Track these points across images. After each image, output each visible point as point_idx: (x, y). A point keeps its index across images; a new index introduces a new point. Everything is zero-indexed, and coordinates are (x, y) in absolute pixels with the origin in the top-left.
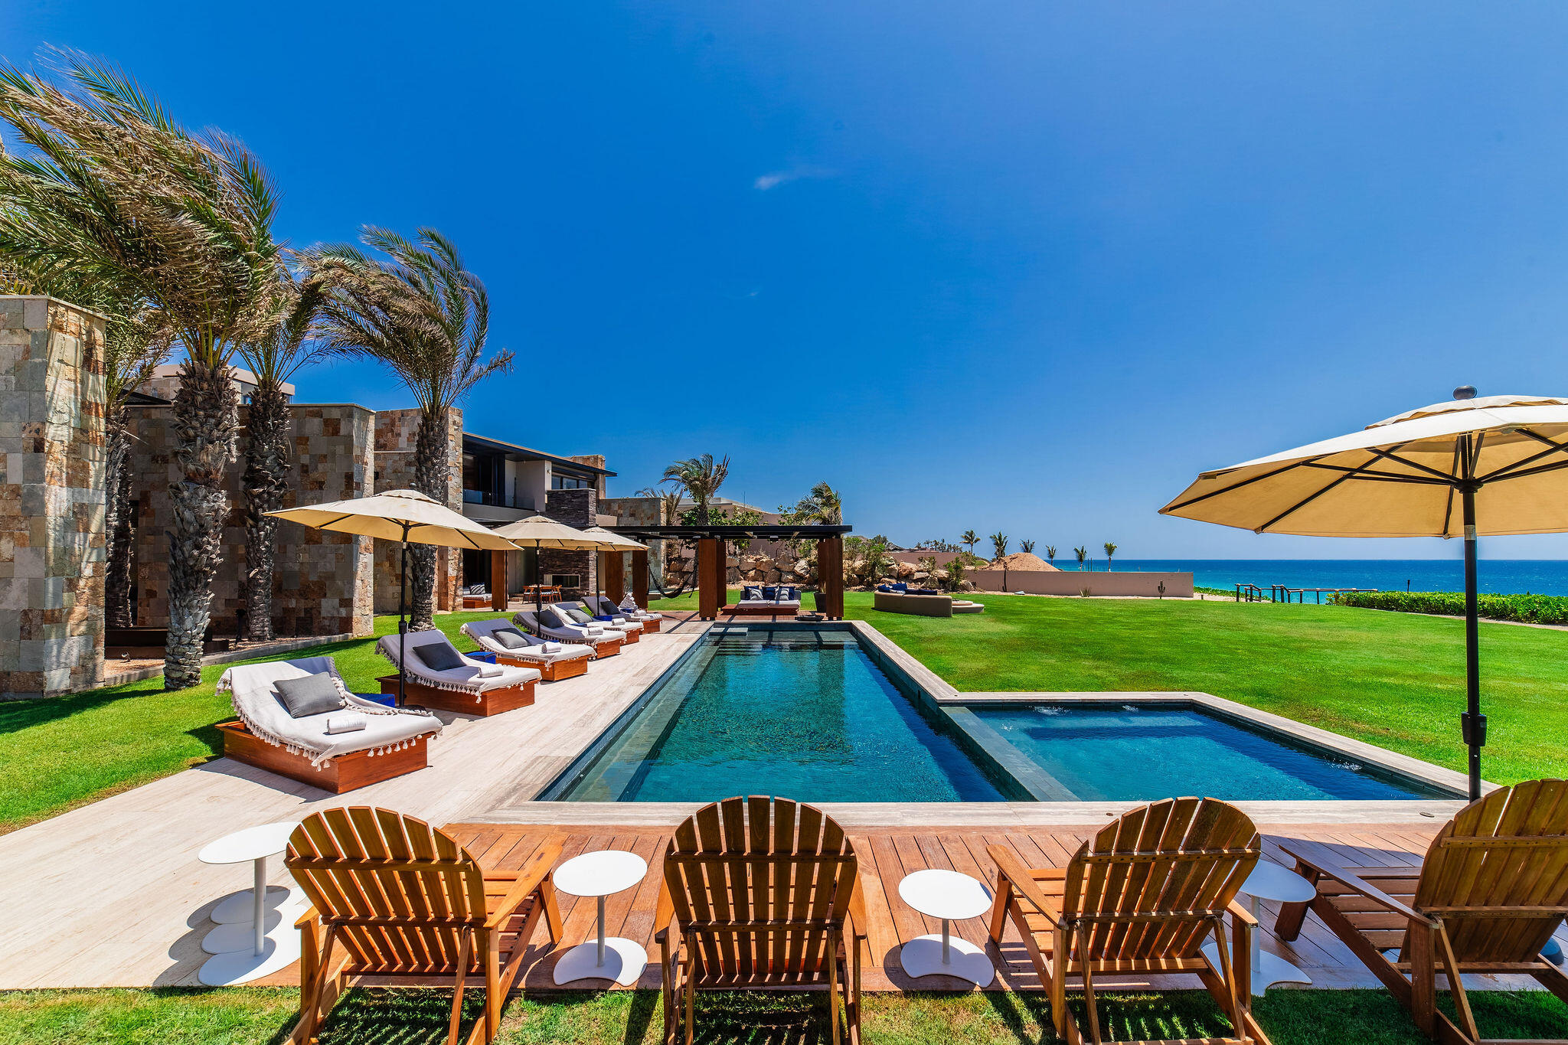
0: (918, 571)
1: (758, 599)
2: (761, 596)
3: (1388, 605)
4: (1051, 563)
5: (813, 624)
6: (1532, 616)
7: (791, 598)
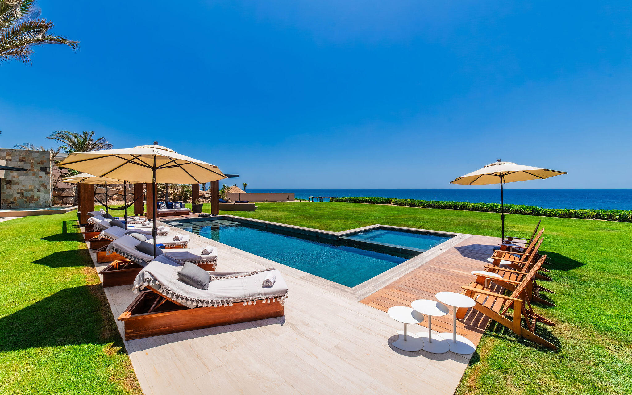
0: (206, 194)
1: (165, 208)
2: (166, 207)
3: (346, 201)
4: (244, 190)
5: (208, 218)
6: (376, 202)
7: (181, 207)
